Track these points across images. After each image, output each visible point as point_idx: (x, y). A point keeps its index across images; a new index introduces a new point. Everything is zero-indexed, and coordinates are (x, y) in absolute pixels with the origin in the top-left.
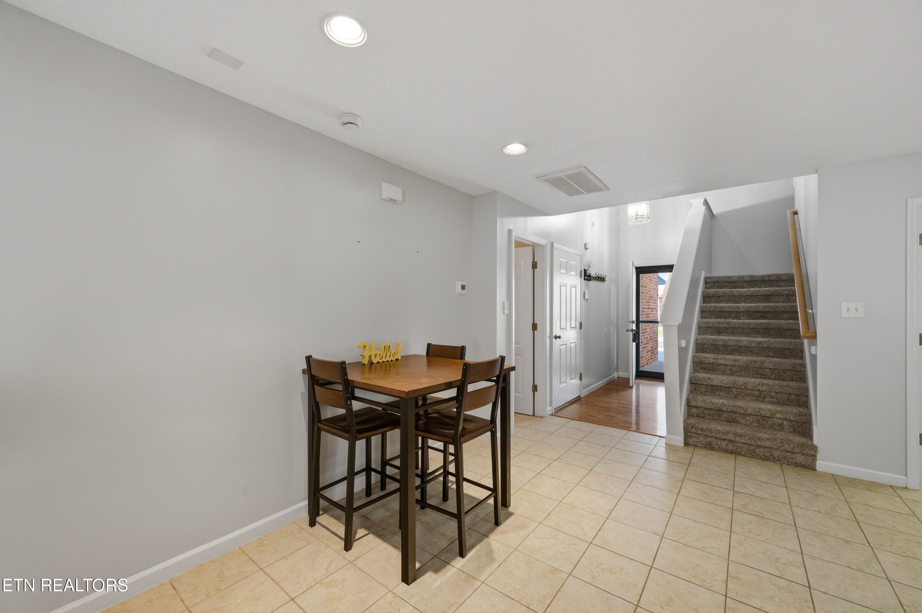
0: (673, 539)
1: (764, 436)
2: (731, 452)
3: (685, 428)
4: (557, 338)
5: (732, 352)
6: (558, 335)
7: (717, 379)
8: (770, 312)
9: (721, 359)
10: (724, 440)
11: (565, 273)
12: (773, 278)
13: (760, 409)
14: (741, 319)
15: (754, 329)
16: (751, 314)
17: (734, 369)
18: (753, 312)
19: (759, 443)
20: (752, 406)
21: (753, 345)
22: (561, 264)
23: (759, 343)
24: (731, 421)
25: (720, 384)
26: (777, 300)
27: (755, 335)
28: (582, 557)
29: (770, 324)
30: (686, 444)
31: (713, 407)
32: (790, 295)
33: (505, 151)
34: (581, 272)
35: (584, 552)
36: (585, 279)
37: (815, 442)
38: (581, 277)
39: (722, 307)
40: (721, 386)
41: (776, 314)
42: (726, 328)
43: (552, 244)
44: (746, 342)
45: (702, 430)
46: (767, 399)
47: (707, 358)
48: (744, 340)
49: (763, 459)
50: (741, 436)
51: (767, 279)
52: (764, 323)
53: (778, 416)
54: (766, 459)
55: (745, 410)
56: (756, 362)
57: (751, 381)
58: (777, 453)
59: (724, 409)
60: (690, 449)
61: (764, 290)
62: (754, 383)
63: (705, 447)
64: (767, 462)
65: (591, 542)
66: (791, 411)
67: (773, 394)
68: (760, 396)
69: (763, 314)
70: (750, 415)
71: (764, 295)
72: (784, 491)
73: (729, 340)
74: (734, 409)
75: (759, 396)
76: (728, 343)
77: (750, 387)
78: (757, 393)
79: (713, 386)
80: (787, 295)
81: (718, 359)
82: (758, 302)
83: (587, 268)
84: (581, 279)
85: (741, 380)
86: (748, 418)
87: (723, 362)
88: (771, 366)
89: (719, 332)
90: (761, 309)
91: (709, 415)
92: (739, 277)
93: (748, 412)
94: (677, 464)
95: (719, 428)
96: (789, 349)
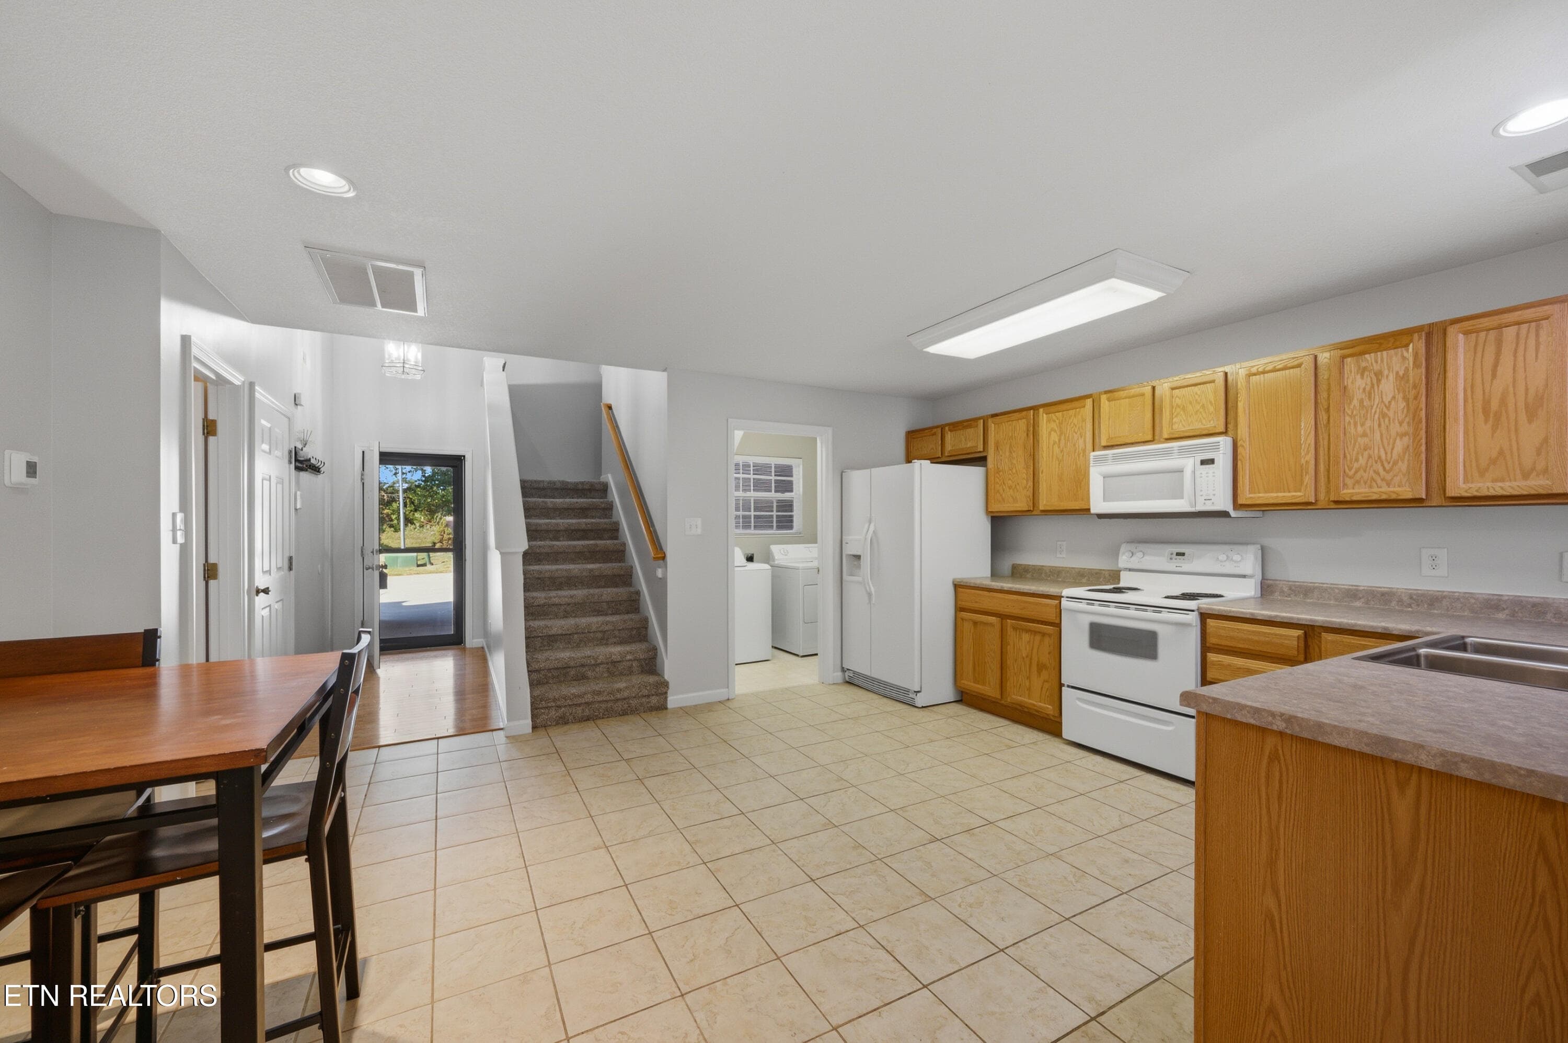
0: (618, 842)
1: (622, 685)
2: (588, 719)
3: (532, 704)
4: (259, 593)
5: (560, 587)
6: (262, 587)
7: (557, 625)
8: (591, 530)
9: (555, 597)
10: (579, 705)
11: (268, 451)
12: (587, 487)
13: (611, 654)
14: (560, 541)
15: (579, 552)
16: (572, 533)
17: (568, 608)
18: (573, 531)
19: (619, 696)
20: (603, 652)
21: (584, 574)
22: (263, 430)
23: (591, 570)
24: (581, 678)
25: (560, 632)
26: (594, 515)
27: (580, 561)
28: (542, 934)
29: (596, 545)
30: (534, 728)
31: (560, 665)
32: (606, 509)
33: (294, 175)
34: (290, 452)
35: (540, 926)
36: (297, 468)
37: (666, 677)
38: (290, 462)
39: (537, 525)
40: (562, 635)
41: (597, 533)
42: (548, 554)
43: (252, 385)
44: (577, 570)
45: (555, 700)
46: (611, 641)
47: (537, 598)
48: (575, 568)
49: (621, 715)
50: (599, 693)
51: (580, 487)
52: (591, 545)
53: (629, 657)
54: (624, 713)
55: (596, 659)
56: (593, 595)
57: (594, 621)
58: (634, 703)
59: (572, 664)
60: (542, 732)
61: (582, 501)
62: (597, 623)
63: (557, 724)
64: (626, 717)
65: (536, 908)
66: (637, 649)
67: (617, 633)
68: (604, 639)
69: (584, 534)
70: (602, 663)
71: (581, 509)
72: (661, 739)
73: (557, 570)
74: (584, 661)
75: (602, 639)
76: (556, 575)
77: (594, 628)
78: (599, 635)
79: (550, 636)
80: (604, 509)
81: (551, 598)
82: (575, 517)
83: (299, 446)
84: (289, 468)
85: (583, 621)
86: (597, 670)
87: (556, 600)
88: (609, 599)
89: (539, 560)
90: (583, 526)
91: (553, 677)
92: (550, 482)
93: (599, 661)
94: (544, 757)
95: (574, 691)
96: (619, 576)
